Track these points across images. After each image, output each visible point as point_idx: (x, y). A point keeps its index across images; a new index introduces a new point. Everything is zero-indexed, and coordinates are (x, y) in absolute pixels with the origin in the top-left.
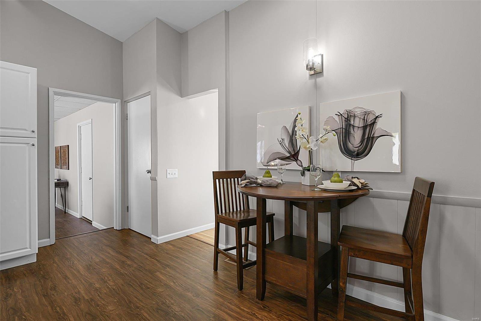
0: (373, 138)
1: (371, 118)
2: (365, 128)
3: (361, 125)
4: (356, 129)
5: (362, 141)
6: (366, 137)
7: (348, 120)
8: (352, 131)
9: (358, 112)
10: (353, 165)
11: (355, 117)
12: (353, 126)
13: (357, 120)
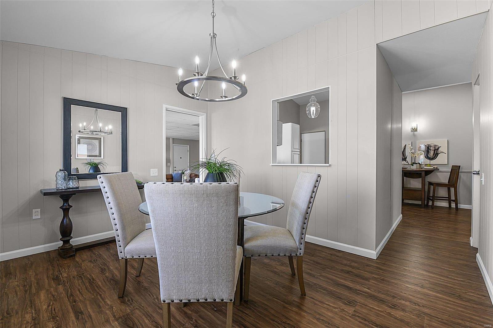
0: (438, 153)
1: (437, 147)
2: (435, 150)
3: (433, 149)
4: (431, 150)
5: (434, 154)
6: (435, 153)
7: (428, 148)
8: (430, 151)
9: (432, 145)
10: (430, 162)
11: (431, 146)
12: (430, 150)
13: (432, 148)
